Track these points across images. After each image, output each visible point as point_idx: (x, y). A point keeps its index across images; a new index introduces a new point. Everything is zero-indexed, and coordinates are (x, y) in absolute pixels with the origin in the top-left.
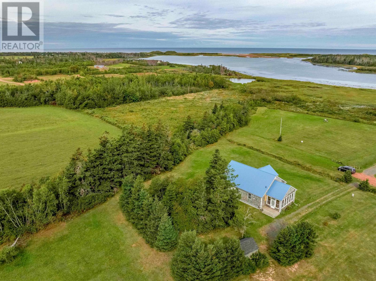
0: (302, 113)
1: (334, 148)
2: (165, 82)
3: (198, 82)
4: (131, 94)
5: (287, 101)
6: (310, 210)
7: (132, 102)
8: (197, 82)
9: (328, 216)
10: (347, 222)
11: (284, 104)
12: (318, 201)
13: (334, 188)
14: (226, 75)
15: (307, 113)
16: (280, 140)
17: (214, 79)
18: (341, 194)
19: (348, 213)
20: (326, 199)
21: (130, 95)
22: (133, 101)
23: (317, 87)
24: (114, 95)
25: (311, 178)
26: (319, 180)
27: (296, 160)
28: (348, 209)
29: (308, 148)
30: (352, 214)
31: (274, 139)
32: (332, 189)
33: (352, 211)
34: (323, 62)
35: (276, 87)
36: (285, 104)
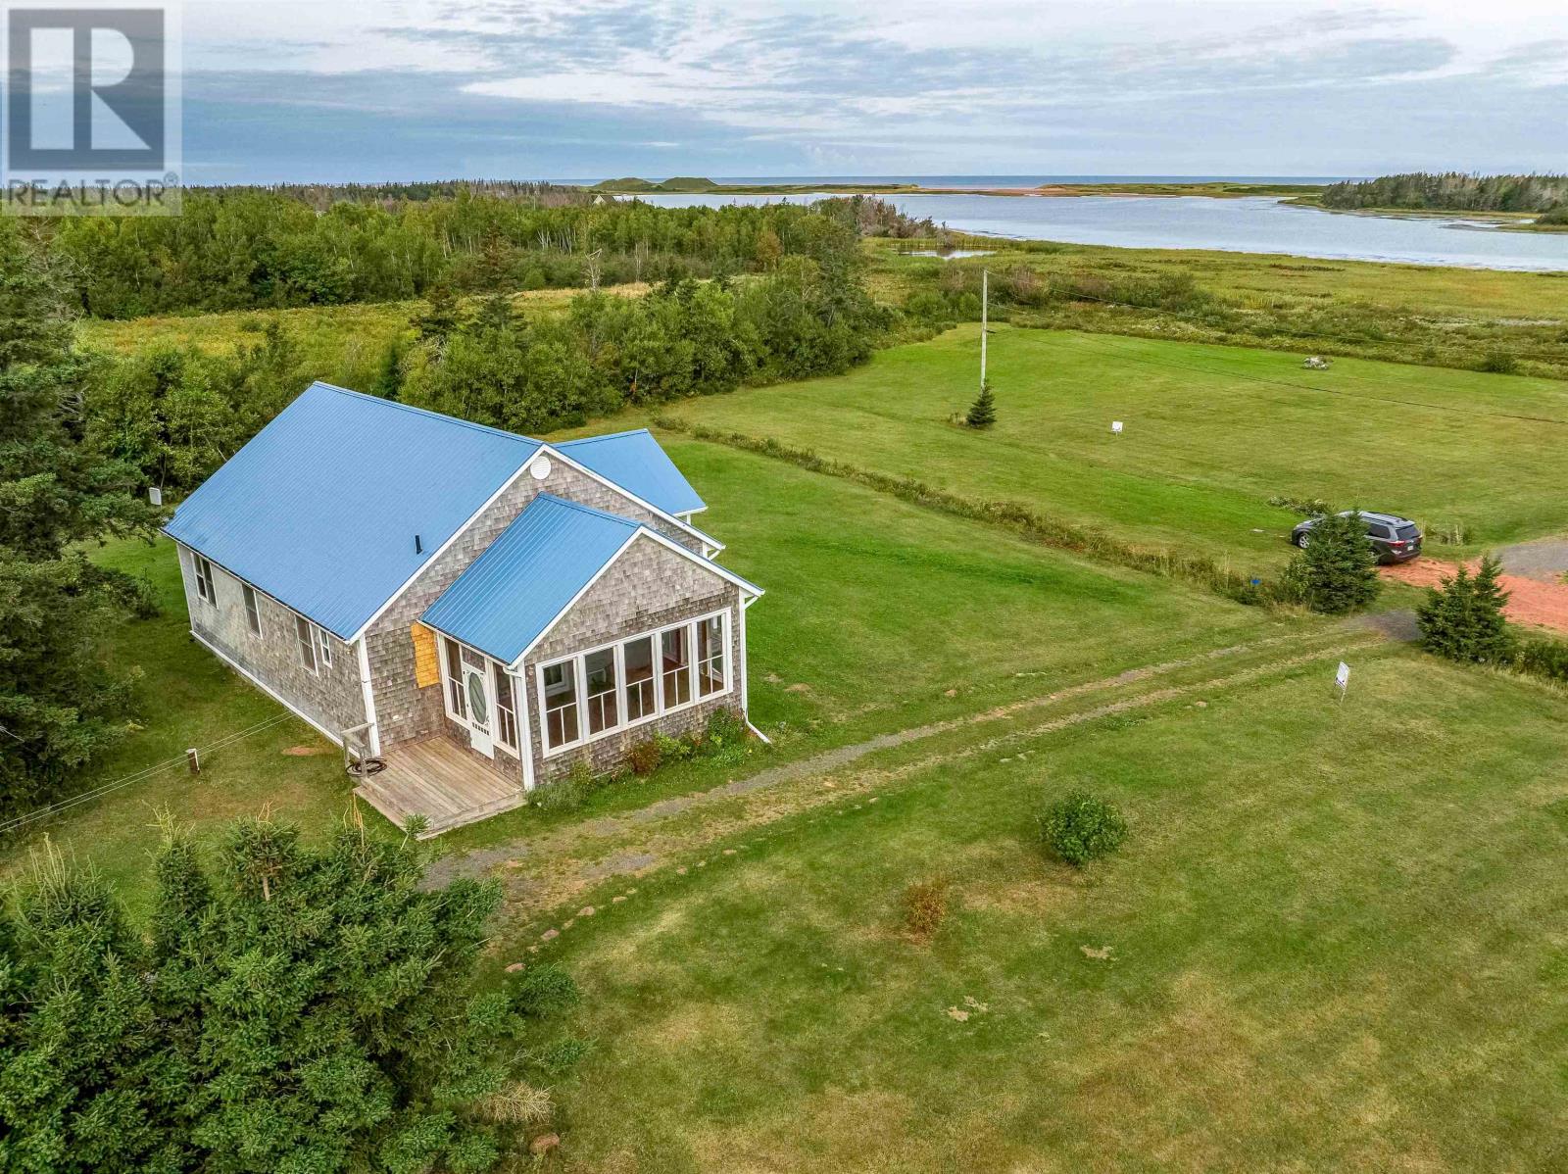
0: (1190, 339)
1: (1313, 457)
2: (535, 235)
3: (700, 234)
4: (297, 263)
5: (1129, 302)
6: (872, 779)
7: (305, 304)
8: (695, 236)
9: (1012, 832)
10: (1196, 895)
11: (1111, 311)
12: (1000, 713)
13: (1206, 637)
14: (885, 234)
15: (1222, 340)
16: (980, 418)
17: (786, 222)
18: (1246, 675)
19: (1246, 816)
20: (1084, 703)
21: (293, 269)
22: (314, 299)
23: (1320, 269)
24: (203, 262)
25: (1050, 583)
26: (1111, 594)
27: (1018, 499)
28: (1250, 784)
29: (1145, 456)
30: (1282, 827)
31: (949, 421)
32: (1186, 642)
33: (1288, 802)
34: (1375, 204)
35: (1107, 266)
36: (1114, 314)
